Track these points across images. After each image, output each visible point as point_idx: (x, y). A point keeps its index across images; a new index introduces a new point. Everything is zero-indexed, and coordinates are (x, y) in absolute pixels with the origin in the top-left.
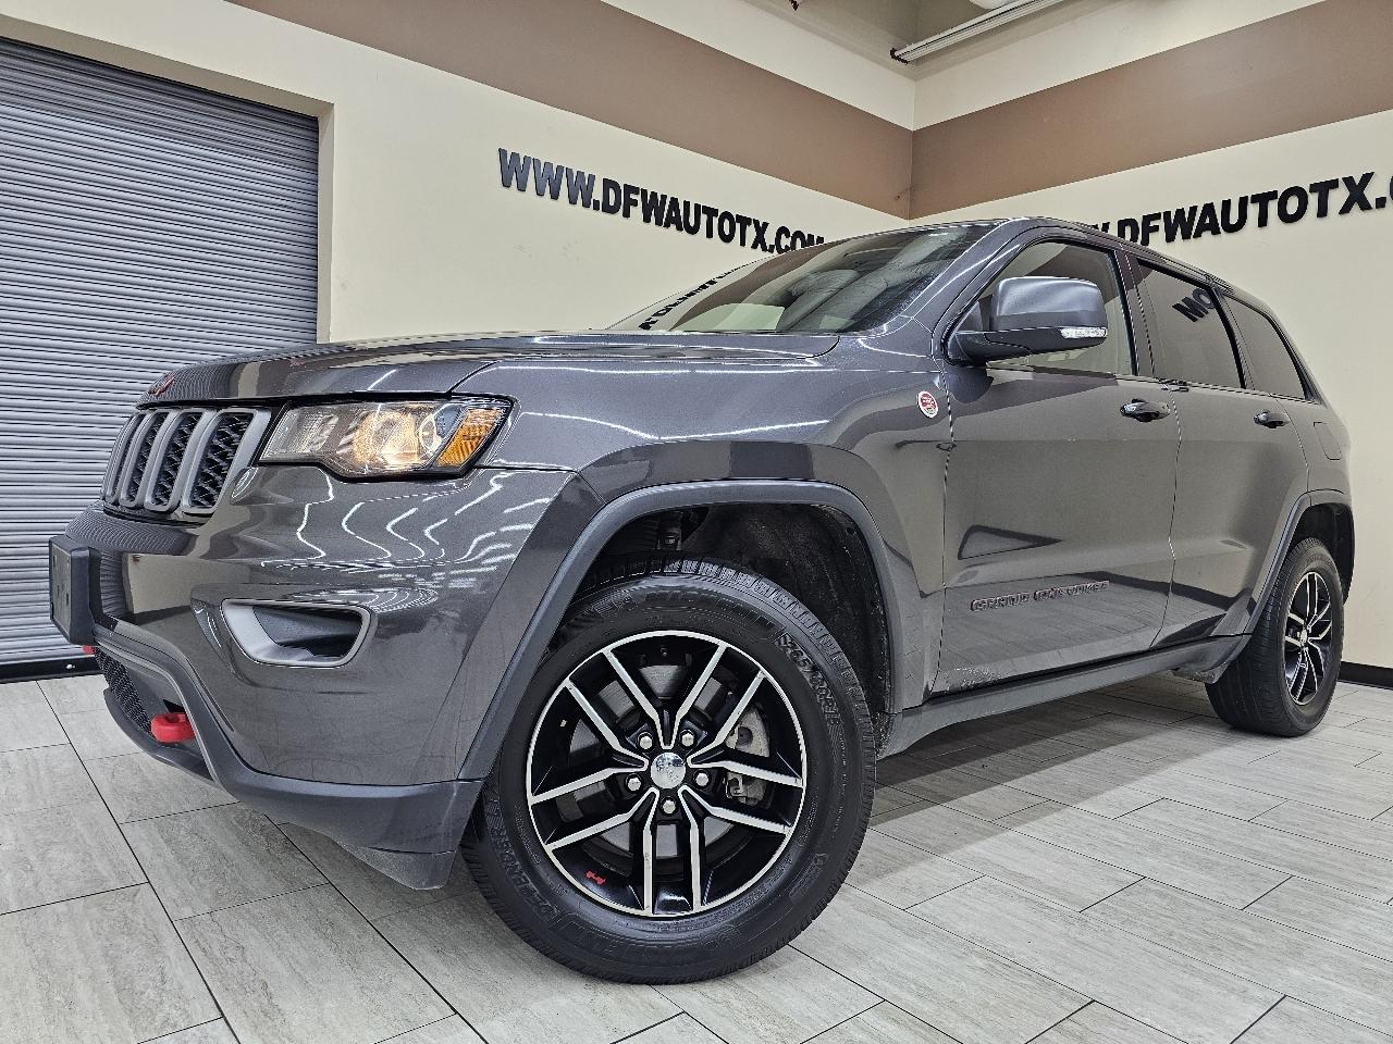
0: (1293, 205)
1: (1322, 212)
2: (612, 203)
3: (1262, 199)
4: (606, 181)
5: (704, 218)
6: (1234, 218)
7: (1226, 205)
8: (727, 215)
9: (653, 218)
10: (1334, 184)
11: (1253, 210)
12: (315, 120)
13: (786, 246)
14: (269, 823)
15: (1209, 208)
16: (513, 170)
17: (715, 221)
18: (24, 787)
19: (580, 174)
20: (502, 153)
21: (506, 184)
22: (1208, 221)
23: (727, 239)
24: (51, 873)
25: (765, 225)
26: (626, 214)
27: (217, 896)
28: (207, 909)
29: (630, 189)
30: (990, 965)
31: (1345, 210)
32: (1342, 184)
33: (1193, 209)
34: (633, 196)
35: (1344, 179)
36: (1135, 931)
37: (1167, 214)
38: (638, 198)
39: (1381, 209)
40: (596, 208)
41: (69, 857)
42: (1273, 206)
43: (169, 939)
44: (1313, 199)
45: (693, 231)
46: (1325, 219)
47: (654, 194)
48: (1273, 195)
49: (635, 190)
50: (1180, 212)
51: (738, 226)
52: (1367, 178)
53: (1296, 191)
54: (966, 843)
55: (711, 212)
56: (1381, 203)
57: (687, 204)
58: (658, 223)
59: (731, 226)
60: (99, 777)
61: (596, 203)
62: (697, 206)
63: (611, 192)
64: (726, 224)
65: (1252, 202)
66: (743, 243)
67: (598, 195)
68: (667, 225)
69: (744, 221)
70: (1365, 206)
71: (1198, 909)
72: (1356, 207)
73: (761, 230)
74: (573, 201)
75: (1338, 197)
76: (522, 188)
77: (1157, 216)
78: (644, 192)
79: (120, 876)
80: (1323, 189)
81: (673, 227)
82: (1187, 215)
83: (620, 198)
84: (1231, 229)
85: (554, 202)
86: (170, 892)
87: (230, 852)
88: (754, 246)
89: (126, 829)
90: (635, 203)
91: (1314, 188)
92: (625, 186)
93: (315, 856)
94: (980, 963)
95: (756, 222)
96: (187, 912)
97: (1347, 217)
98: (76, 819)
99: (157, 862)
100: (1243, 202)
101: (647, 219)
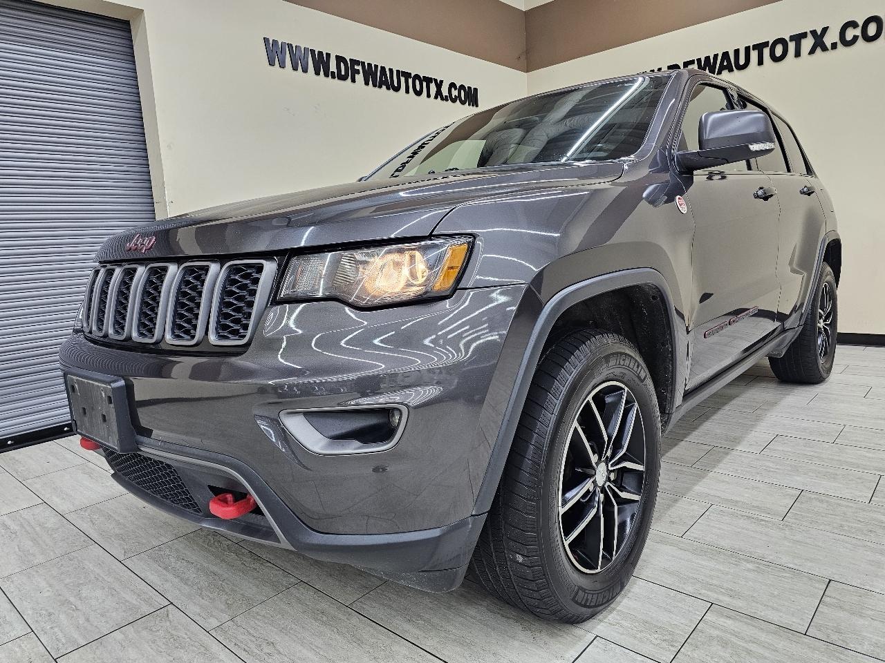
0: (779, 50)
1: (798, 54)
2: (343, 73)
3: (760, 47)
4: (337, 57)
5: (403, 79)
6: (742, 62)
7: (737, 52)
8: (417, 77)
9: (371, 83)
10: (804, 35)
11: (754, 55)
12: (127, 23)
13: (455, 96)
14: (230, 542)
15: (726, 55)
16: (275, 52)
17: (410, 81)
18: (31, 543)
19: (320, 53)
20: (266, 40)
21: (271, 64)
22: (725, 64)
23: (418, 93)
24: (94, 609)
25: (442, 82)
26: (353, 80)
27: (229, 606)
28: (228, 618)
29: (354, 62)
30: (758, 567)
31: (812, 52)
32: (810, 36)
33: (716, 56)
34: (356, 67)
35: (811, 32)
36: (821, 527)
37: (699, 60)
38: (359, 68)
39: (834, 51)
40: (333, 77)
41: (98, 593)
42: (766, 51)
43: (215, 647)
44: (792, 46)
45: (397, 89)
46: (799, 59)
47: (369, 65)
48: (766, 44)
49: (357, 63)
50: (707, 58)
51: (425, 84)
52: (825, 30)
53: (781, 41)
54: (693, 485)
55: (407, 75)
56: (834, 46)
57: (391, 70)
58: (374, 85)
59: (421, 84)
60: (85, 526)
61: (333, 73)
62: (398, 71)
63: (342, 64)
64: (417, 82)
65: (753, 50)
66: (429, 96)
67: (333, 68)
68: (380, 87)
69: (429, 80)
70: (824, 49)
71: (847, 506)
72: (819, 50)
73: (439, 85)
74: (317, 73)
75: (807, 44)
76: (282, 66)
77: (692, 62)
78: (363, 63)
79: (148, 601)
80: (798, 38)
81: (384, 87)
82: (712, 61)
83: (347, 69)
84: (740, 68)
85: (304, 74)
86: (193, 609)
87: (215, 569)
88: (436, 97)
89: (127, 563)
90: (358, 72)
91: (792, 38)
92: (351, 60)
93: (279, 562)
94: (750, 566)
95: (436, 80)
96: (215, 623)
97: (814, 56)
98: (86, 562)
99: (167, 586)
100: (747, 49)
101: (367, 83)
